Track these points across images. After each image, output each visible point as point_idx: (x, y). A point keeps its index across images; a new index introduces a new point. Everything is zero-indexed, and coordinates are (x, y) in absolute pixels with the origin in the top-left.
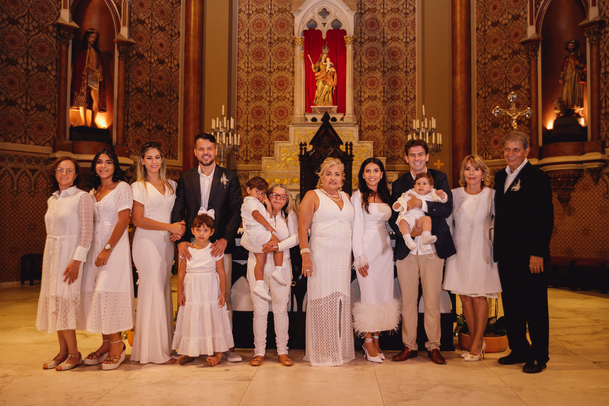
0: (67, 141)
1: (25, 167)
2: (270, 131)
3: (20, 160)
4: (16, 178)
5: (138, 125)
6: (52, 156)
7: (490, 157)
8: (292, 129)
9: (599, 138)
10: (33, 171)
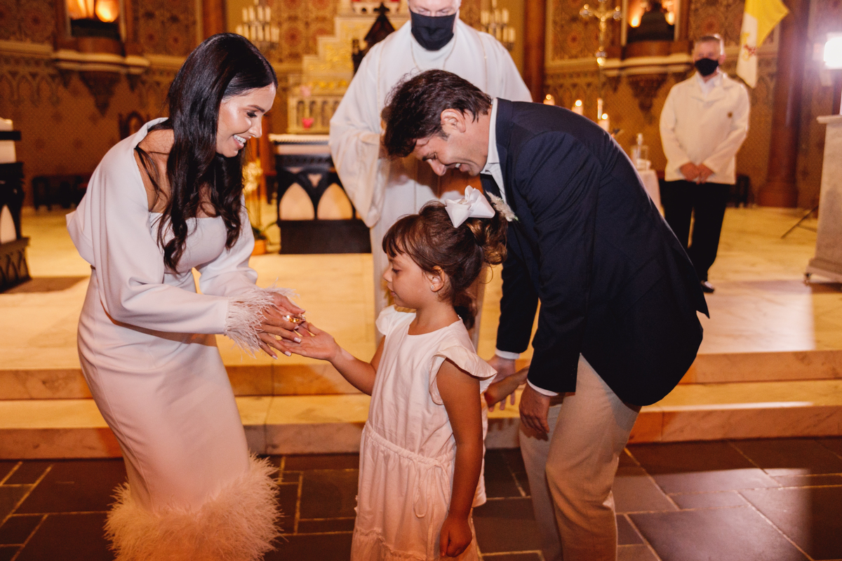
0: (69, 38)
1: (24, 70)
2: (307, 24)
3: (17, 61)
4: (14, 83)
5: (150, 15)
6: (54, 56)
7: (567, 56)
8: (338, 22)
9: (687, 37)
10: (34, 75)
